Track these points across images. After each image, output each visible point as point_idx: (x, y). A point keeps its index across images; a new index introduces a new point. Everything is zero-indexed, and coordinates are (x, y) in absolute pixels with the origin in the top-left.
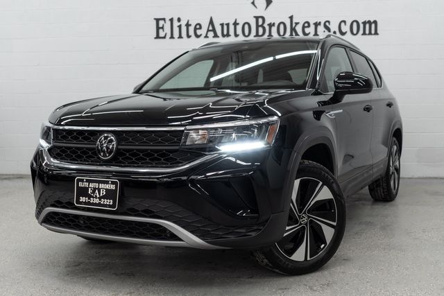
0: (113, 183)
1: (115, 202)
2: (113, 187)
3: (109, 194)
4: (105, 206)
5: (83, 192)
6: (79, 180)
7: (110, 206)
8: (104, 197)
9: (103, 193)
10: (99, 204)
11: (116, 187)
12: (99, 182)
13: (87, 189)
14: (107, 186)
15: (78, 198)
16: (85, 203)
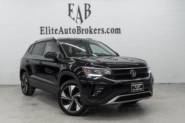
0: (141, 83)
1: (143, 89)
2: (141, 84)
3: (141, 87)
4: (141, 90)
5: (134, 88)
7: (142, 90)
8: (140, 88)
9: (139, 87)
10: (139, 90)
11: (143, 84)
12: (137, 84)
14: (140, 85)
15: (132, 90)
16: (135, 91)
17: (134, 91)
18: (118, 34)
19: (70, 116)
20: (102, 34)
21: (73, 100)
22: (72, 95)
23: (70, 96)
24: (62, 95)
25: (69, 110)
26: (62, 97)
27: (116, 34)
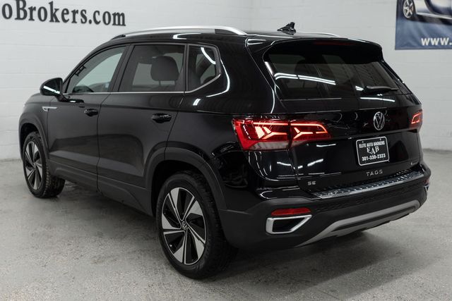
18: (119, 27)
20: (82, 25)
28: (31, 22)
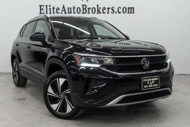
0: (156, 77)
1: (159, 85)
2: (157, 79)
3: (156, 82)
4: (155, 87)
5: (145, 83)
6: (143, 79)
7: (157, 87)
8: (154, 84)
9: (153, 82)
10: (153, 87)
11: (158, 79)
13: (146, 82)
14: (155, 79)
15: (143, 87)
16: (147, 88)
17: (145, 88)
18: (131, 14)
19: (59, 119)
20: (112, 14)
21: (62, 98)
22: (62, 92)
23: (58, 92)
24: (49, 91)
25: (57, 111)
26: (48, 94)
27: (129, 14)
28: (89, 14)
